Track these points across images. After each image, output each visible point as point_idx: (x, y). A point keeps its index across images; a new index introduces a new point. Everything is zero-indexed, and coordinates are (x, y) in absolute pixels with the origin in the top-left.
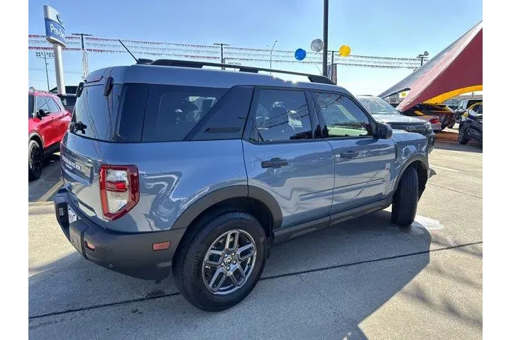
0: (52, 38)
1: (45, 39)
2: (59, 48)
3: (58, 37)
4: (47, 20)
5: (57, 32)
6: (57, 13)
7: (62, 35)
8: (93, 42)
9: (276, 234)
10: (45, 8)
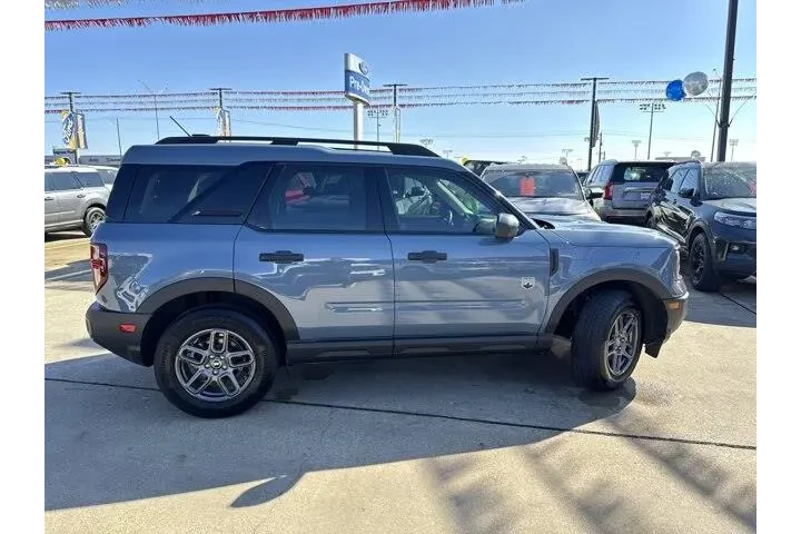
0: (351, 94)
1: (343, 96)
2: (360, 106)
3: (360, 92)
4: (348, 72)
5: (358, 86)
6: (360, 61)
7: (366, 90)
8: (408, 94)
9: (289, 346)
10: (346, 56)
